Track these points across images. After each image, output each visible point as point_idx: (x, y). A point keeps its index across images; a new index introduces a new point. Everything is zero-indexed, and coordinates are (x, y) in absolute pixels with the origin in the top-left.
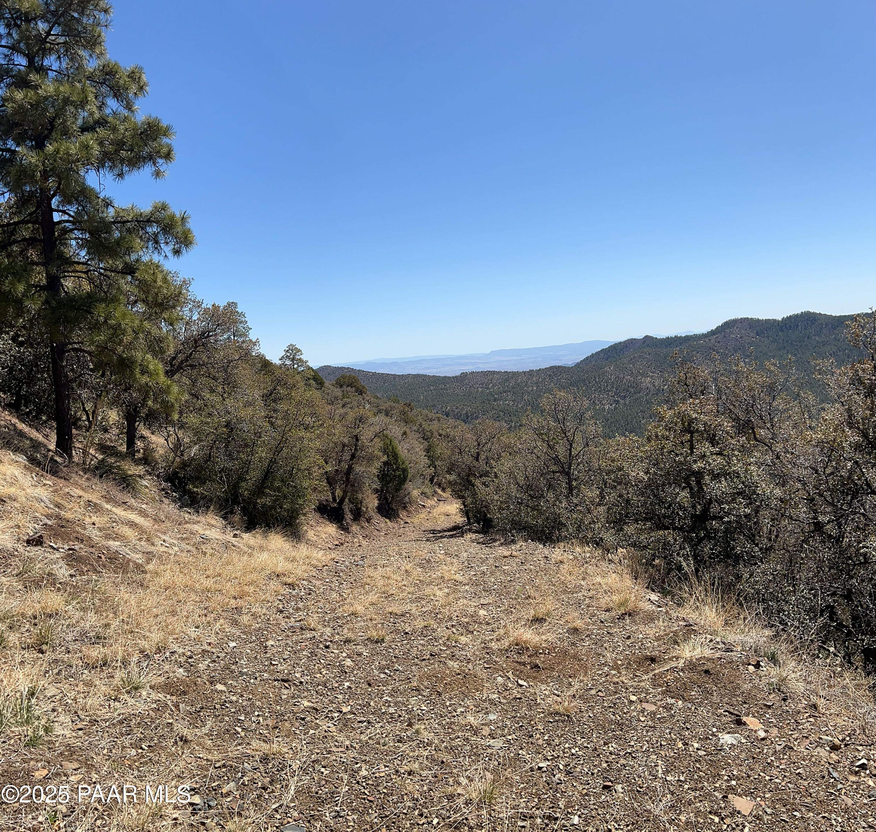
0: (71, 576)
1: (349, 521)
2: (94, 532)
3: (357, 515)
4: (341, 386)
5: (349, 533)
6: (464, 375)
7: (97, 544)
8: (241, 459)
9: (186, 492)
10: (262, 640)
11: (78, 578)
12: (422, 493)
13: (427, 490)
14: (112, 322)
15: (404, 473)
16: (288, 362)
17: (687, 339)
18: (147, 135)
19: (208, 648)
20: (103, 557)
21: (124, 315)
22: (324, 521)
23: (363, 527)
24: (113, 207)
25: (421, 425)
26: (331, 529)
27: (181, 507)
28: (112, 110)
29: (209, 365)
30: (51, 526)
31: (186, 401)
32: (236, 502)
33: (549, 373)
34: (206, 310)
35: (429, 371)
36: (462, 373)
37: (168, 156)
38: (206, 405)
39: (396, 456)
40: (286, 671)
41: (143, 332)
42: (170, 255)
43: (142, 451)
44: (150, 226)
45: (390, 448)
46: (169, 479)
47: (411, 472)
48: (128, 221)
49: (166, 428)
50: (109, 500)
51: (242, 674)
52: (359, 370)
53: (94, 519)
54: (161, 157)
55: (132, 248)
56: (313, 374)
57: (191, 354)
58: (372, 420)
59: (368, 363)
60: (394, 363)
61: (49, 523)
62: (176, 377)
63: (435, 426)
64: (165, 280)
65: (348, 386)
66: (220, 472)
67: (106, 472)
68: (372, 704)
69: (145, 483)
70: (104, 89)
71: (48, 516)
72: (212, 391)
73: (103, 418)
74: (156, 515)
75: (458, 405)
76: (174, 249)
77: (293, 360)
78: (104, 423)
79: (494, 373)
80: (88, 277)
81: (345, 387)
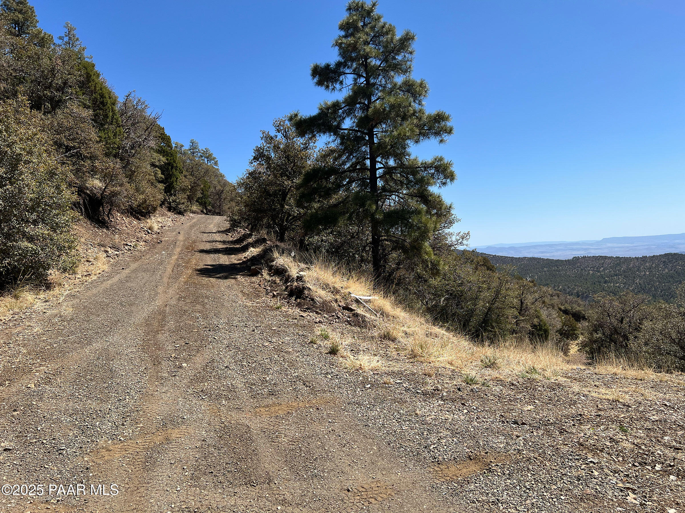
6: (576, 260)
33: (663, 260)
35: (543, 255)
36: (574, 258)
37: (450, 131)
52: (482, 253)
54: (445, 132)
59: (489, 248)
75: (569, 285)
76: (442, 182)
79: (606, 257)
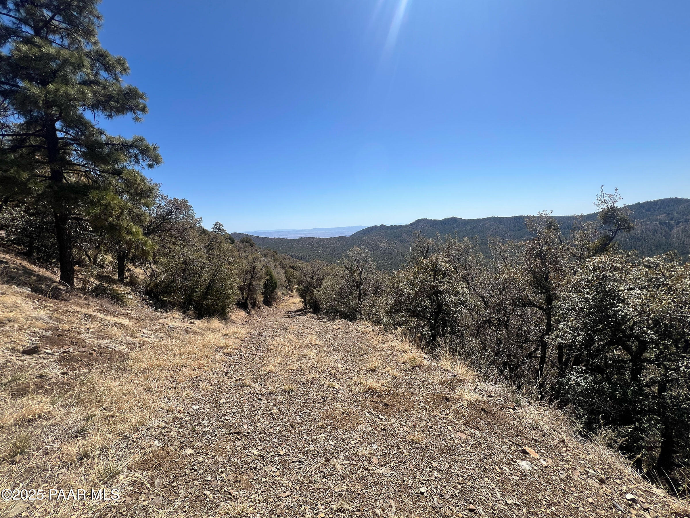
0: (63, 373)
1: (250, 308)
2: (88, 335)
3: (254, 305)
4: (243, 242)
5: (251, 315)
6: (300, 239)
7: (90, 344)
8: (193, 280)
9: (158, 300)
10: (217, 399)
11: (70, 373)
12: (282, 293)
13: (285, 292)
14: (105, 202)
15: (275, 285)
16: (216, 230)
17: (400, 227)
18: (129, 96)
19: (178, 415)
20: (94, 353)
21: (113, 199)
22: (239, 309)
23: (257, 311)
24: (105, 135)
25: (281, 261)
26: (242, 313)
27: (156, 309)
28: (104, 78)
29: (172, 230)
30: (47, 337)
31: (158, 250)
32: (190, 303)
34: (170, 201)
37: (143, 110)
38: (170, 252)
39: (271, 276)
40: (237, 424)
41: (127, 209)
42: (146, 167)
43: (128, 278)
44: (132, 149)
45: (269, 272)
46: (146, 293)
47: (279, 284)
48: (116, 144)
49: (145, 264)
50: (102, 311)
51: (205, 433)
53: (89, 325)
54: (139, 110)
55: (119, 159)
56: (229, 236)
57: (161, 224)
58: (261, 259)
59: (255, 232)
60: (268, 232)
61: (46, 334)
62: (151, 237)
63: (288, 262)
64: (143, 180)
65: (246, 242)
66: (180, 288)
67: (101, 293)
68: (298, 444)
69: (130, 297)
70: (98, 65)
71: (46, 330)
72: (174, 244)
73: (101, 260)
74: (138, 316)
75: (297, 252)
76: (149, 164)
77: (218, 229)
78: (102, 263)
79: (314, 238)
80: (86, 174)
81: (245, 243)
